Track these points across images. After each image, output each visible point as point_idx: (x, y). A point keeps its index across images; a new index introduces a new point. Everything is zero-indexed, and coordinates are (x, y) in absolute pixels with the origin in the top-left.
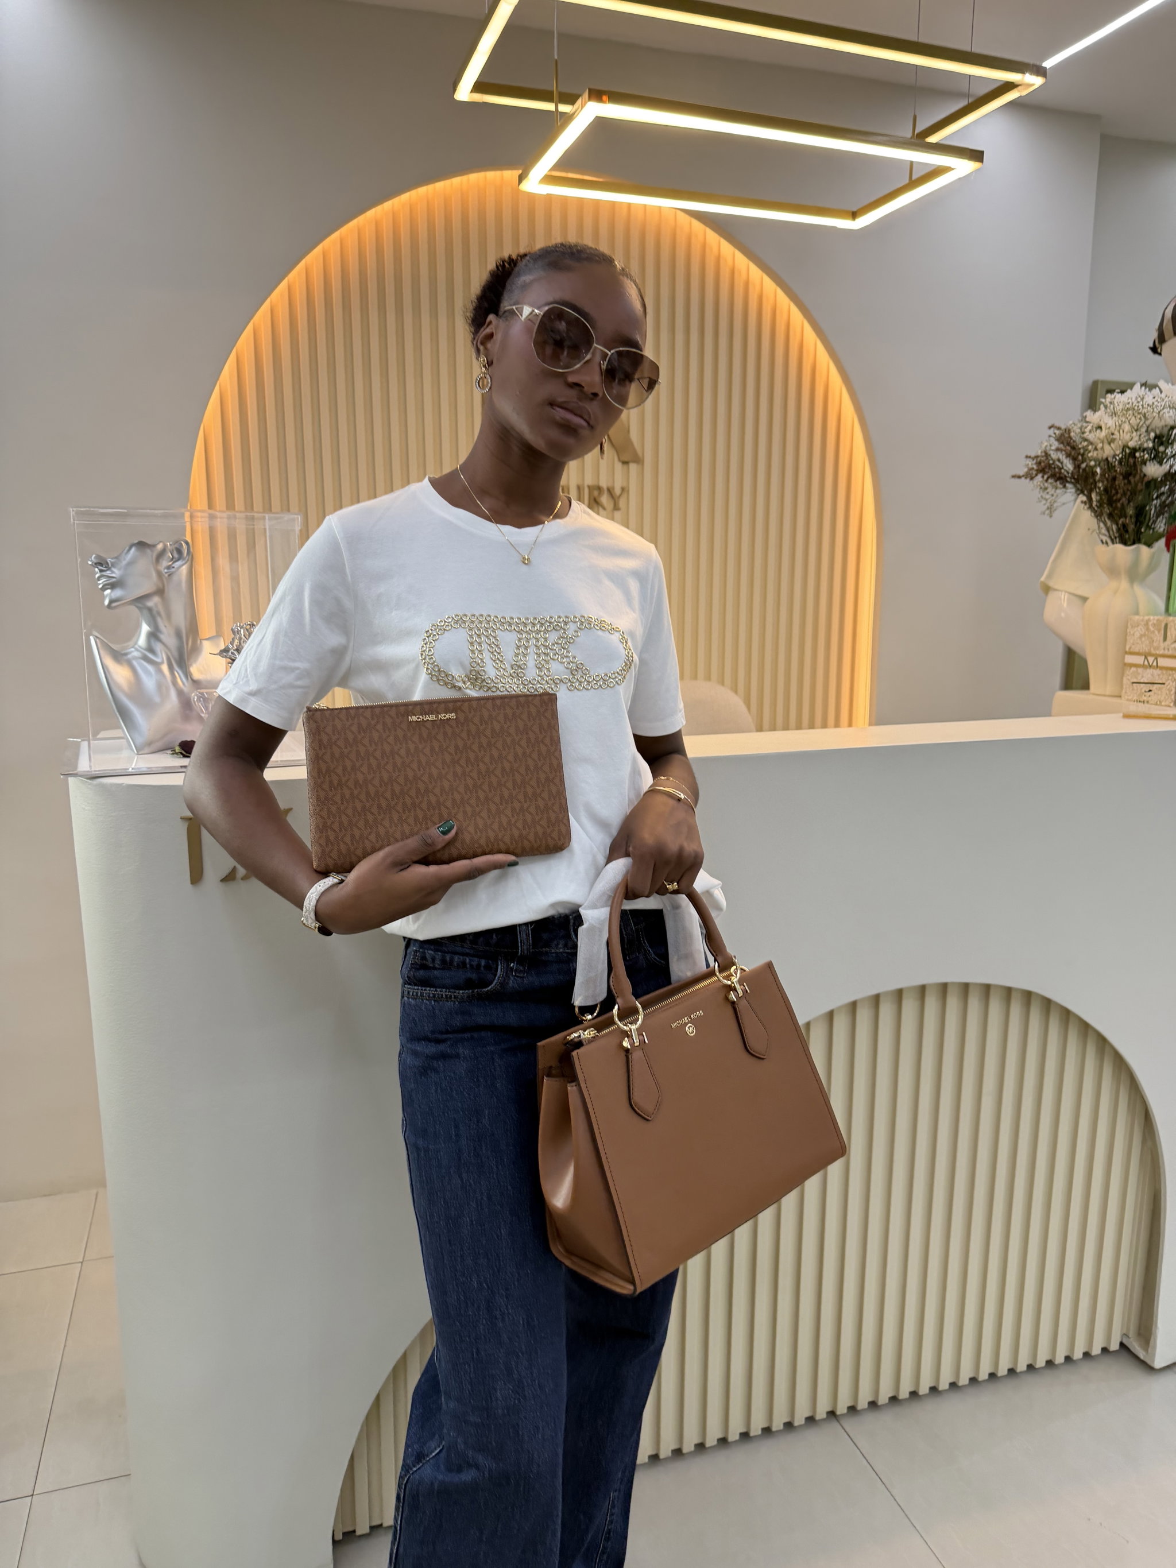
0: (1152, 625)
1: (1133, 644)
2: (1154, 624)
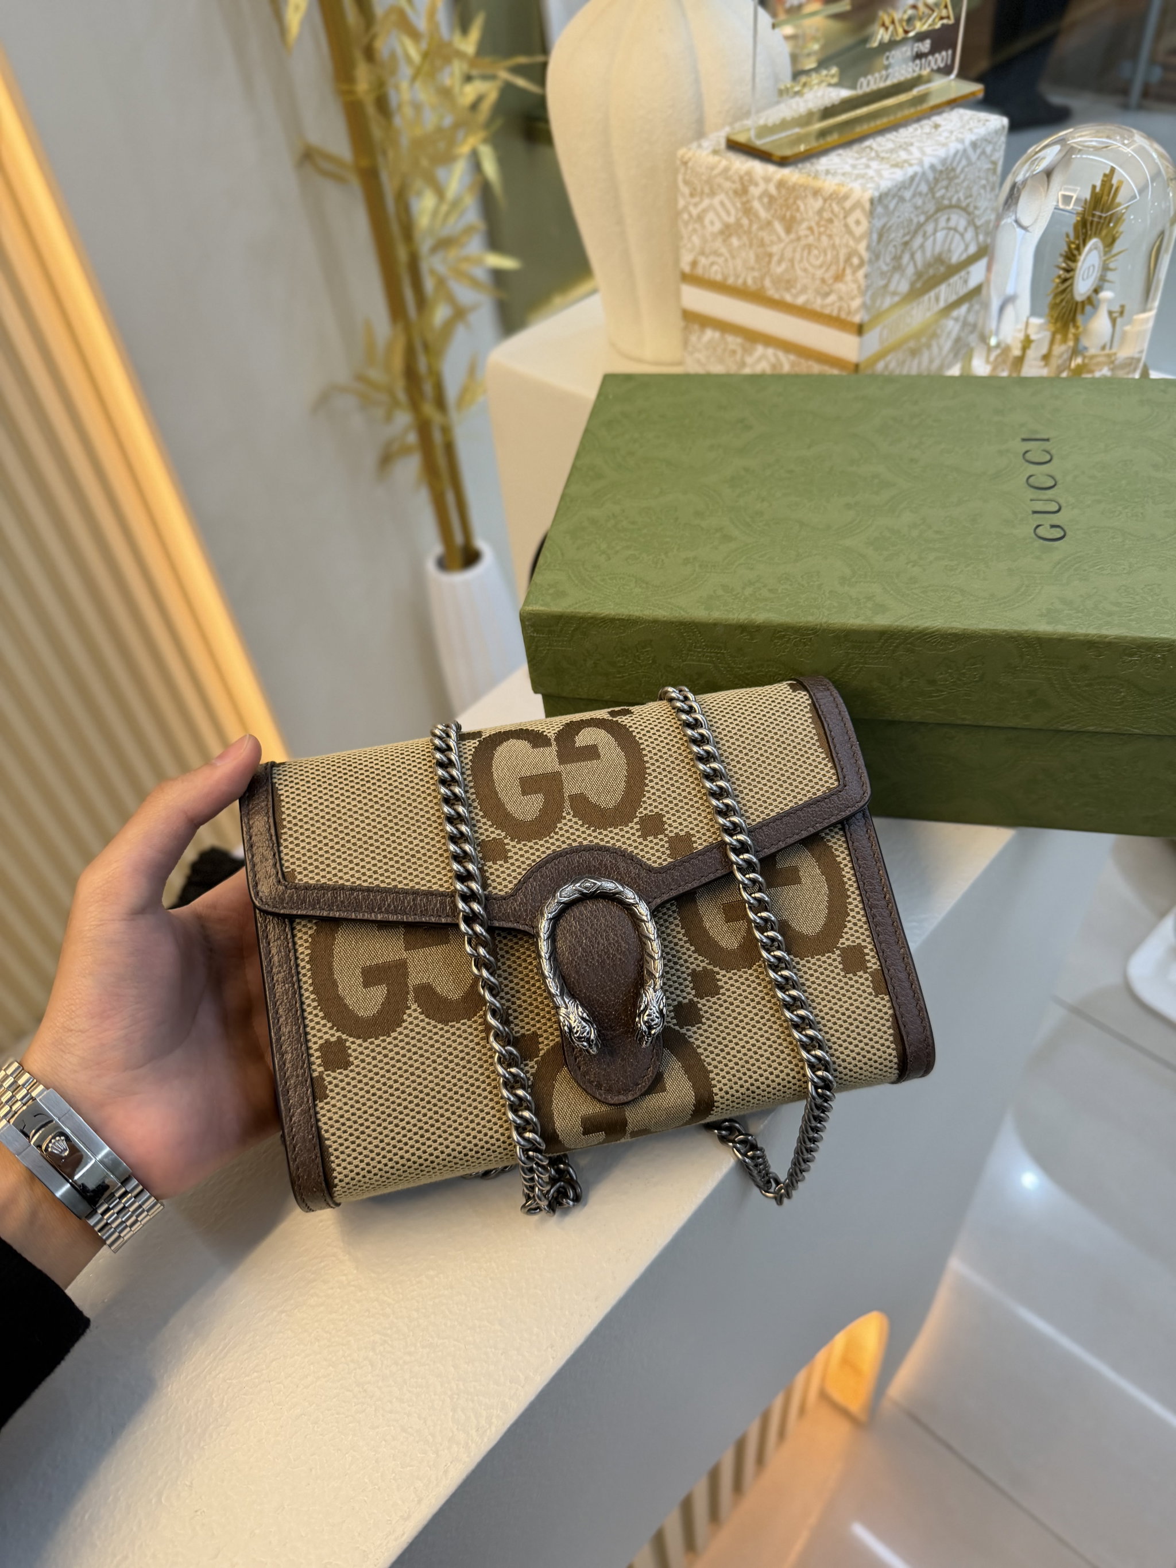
0: (760, 198)
1: (702, 253)
2: (772, 199)
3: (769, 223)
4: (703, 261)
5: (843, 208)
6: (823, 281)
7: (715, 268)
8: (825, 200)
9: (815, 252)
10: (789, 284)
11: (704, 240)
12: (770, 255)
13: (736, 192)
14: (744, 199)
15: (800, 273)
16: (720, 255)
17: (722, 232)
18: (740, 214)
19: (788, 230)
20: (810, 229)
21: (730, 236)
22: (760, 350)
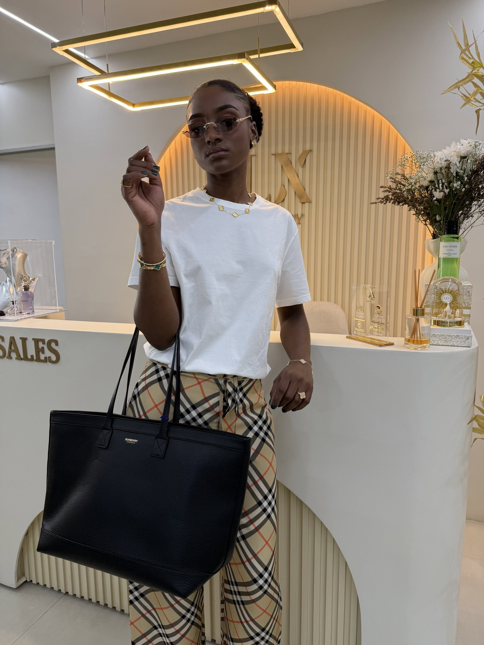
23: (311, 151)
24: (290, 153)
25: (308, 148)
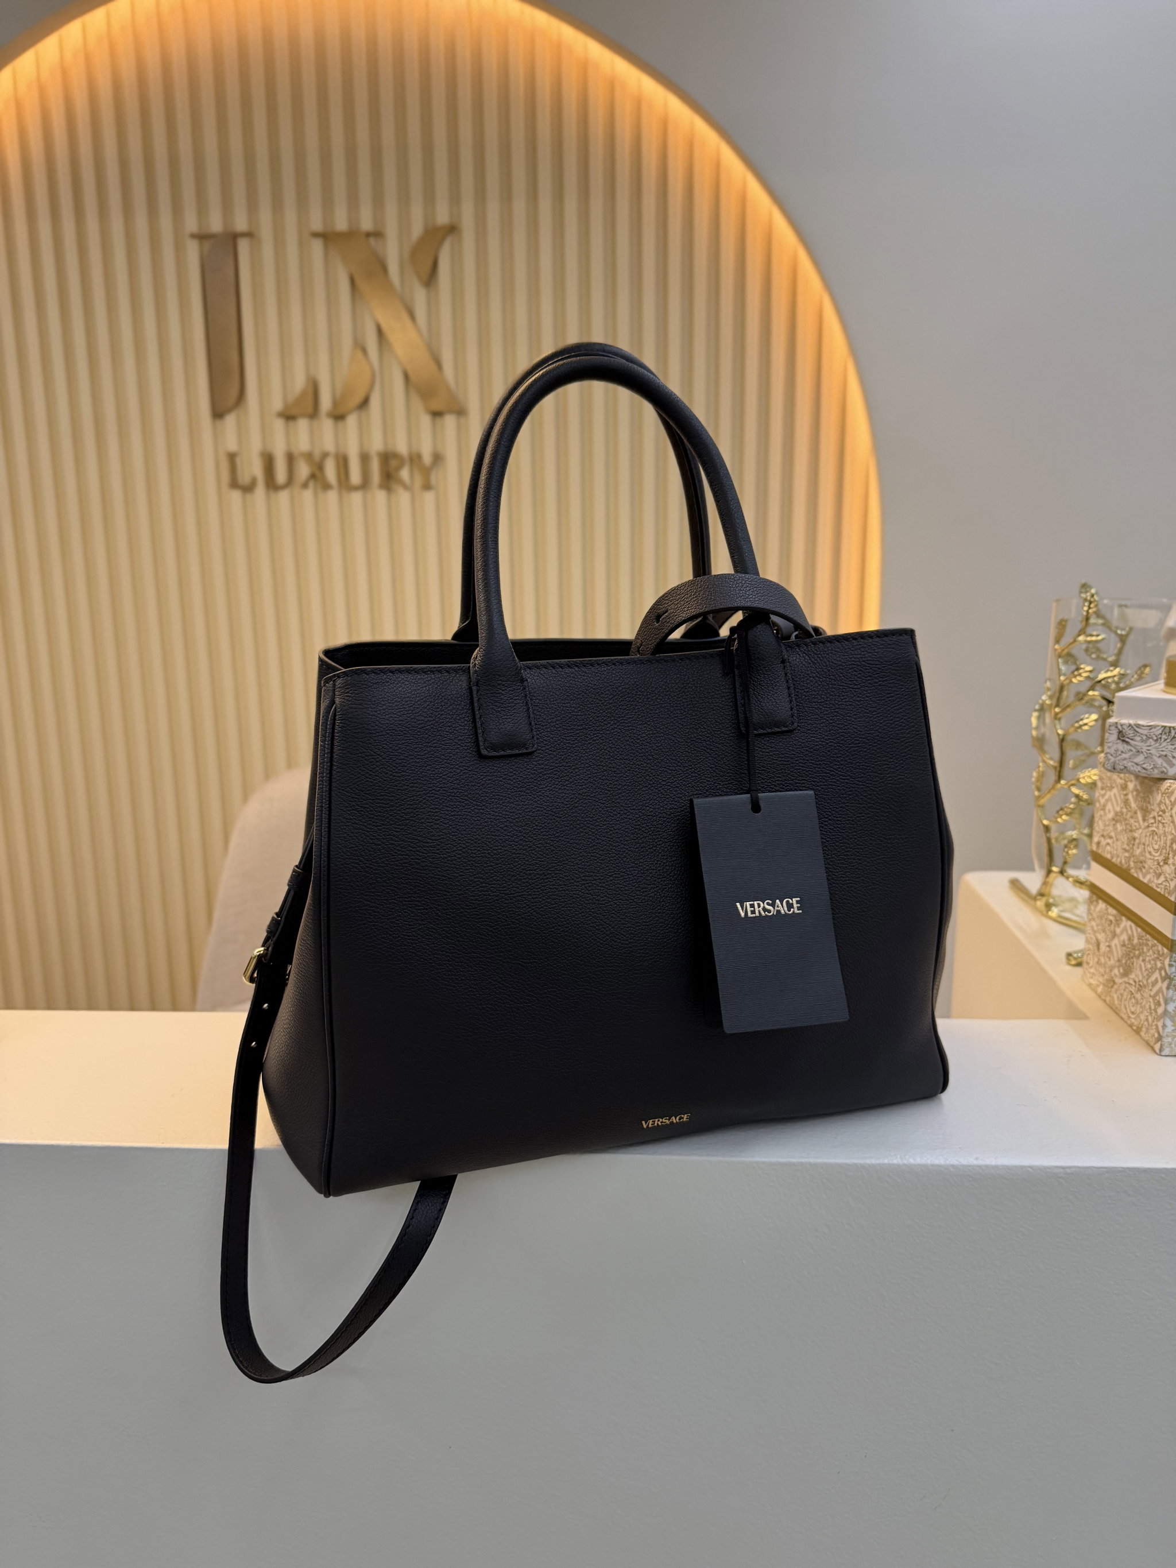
3: (1136, 813)
4: (1103, 842)
5: (1171, 801)
6: (1159, 864)
7: (1108, 848)
8: (1163, 794)
9: (1156, 838)
10: (1141, 864)
11: (1105, 825)
12: (1134, 839)
13: (1121, 785)
14: (1125, 792)
15: (1147, 855)
16: (1111, 838)
17: (1113, 819)
18: (1122, 805)
19: (1144, 820)
20: (1154, 818)
21: (1117, 821)
22: (1126, 923)
23: (452, 229)
24: (378, 234)
25: (442, 218)
